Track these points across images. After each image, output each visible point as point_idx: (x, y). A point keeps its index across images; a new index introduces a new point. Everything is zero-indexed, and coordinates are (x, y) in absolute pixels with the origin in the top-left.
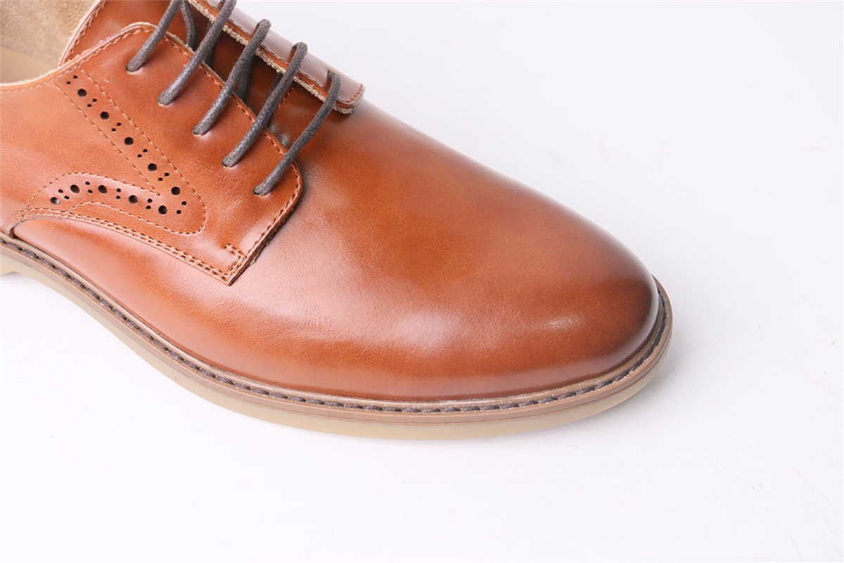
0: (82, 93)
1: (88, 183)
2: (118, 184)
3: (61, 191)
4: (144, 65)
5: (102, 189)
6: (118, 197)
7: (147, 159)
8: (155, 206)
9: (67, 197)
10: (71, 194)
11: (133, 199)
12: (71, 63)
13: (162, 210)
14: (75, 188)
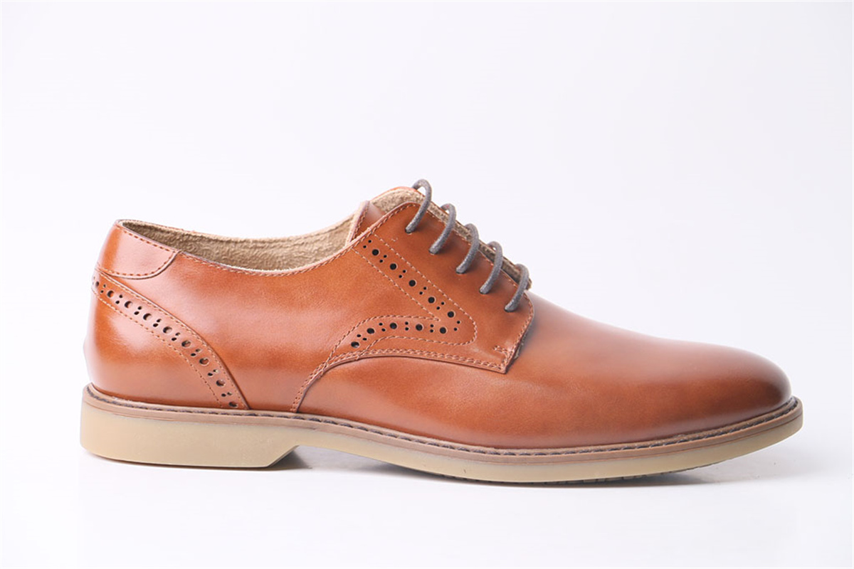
0: (375, 252)
1: (381, 324)
2: (405, 319)
3: (359, 336)
4: (412, 232)
5: (393, 326)
6: (407, 329)
7: (427, 295)
8: (437, 329)
9: (365, 339)
10: (368, 336)
11: (419, 327)
12: (355, 241)
13: (443, 330)
14: (370, 331)
